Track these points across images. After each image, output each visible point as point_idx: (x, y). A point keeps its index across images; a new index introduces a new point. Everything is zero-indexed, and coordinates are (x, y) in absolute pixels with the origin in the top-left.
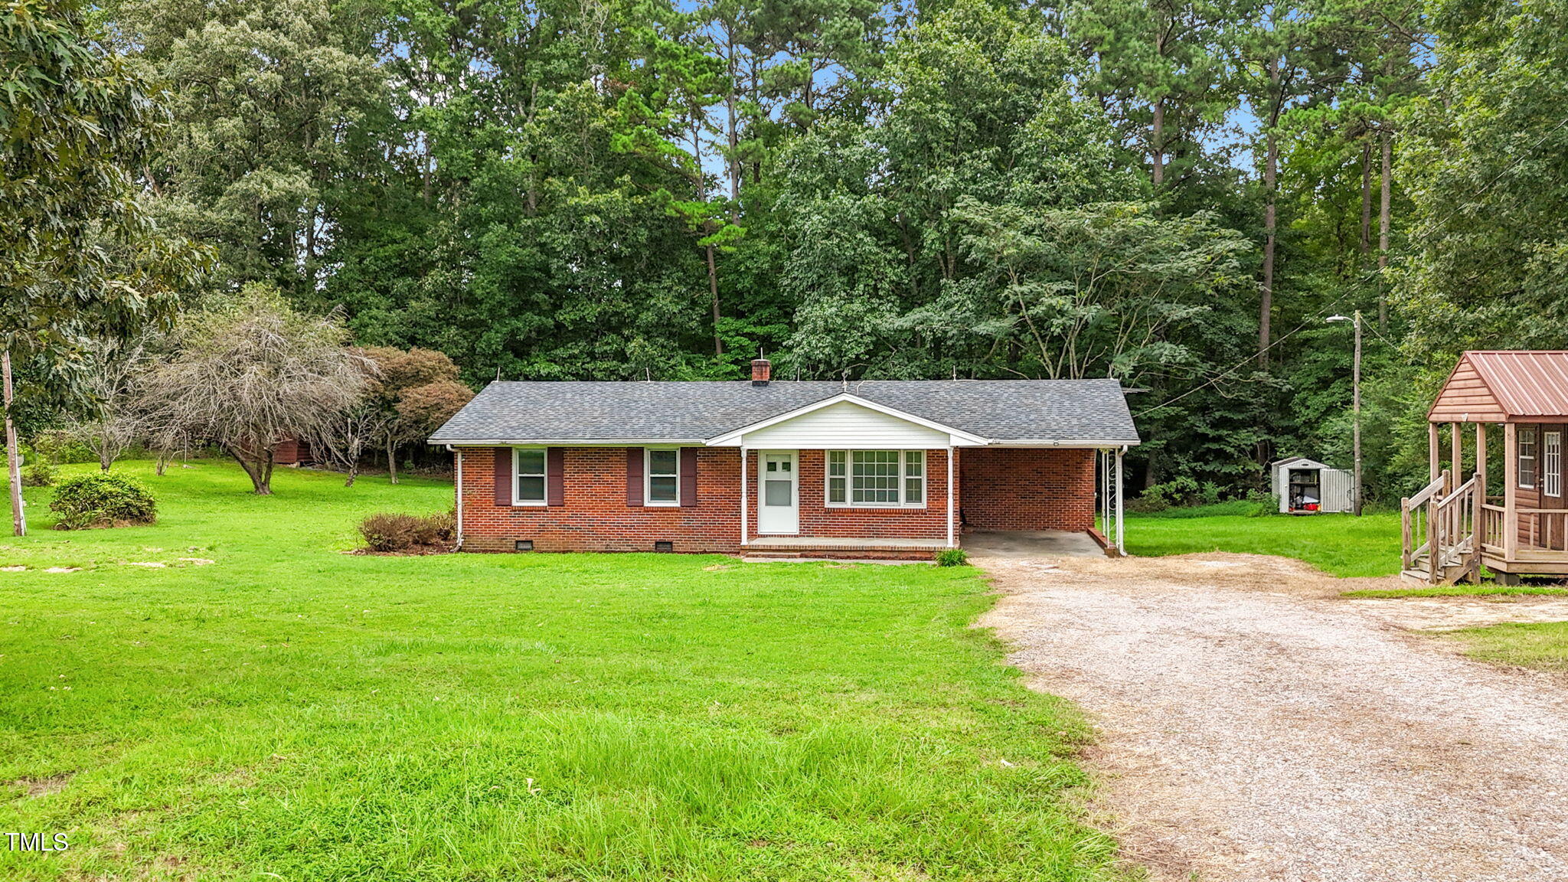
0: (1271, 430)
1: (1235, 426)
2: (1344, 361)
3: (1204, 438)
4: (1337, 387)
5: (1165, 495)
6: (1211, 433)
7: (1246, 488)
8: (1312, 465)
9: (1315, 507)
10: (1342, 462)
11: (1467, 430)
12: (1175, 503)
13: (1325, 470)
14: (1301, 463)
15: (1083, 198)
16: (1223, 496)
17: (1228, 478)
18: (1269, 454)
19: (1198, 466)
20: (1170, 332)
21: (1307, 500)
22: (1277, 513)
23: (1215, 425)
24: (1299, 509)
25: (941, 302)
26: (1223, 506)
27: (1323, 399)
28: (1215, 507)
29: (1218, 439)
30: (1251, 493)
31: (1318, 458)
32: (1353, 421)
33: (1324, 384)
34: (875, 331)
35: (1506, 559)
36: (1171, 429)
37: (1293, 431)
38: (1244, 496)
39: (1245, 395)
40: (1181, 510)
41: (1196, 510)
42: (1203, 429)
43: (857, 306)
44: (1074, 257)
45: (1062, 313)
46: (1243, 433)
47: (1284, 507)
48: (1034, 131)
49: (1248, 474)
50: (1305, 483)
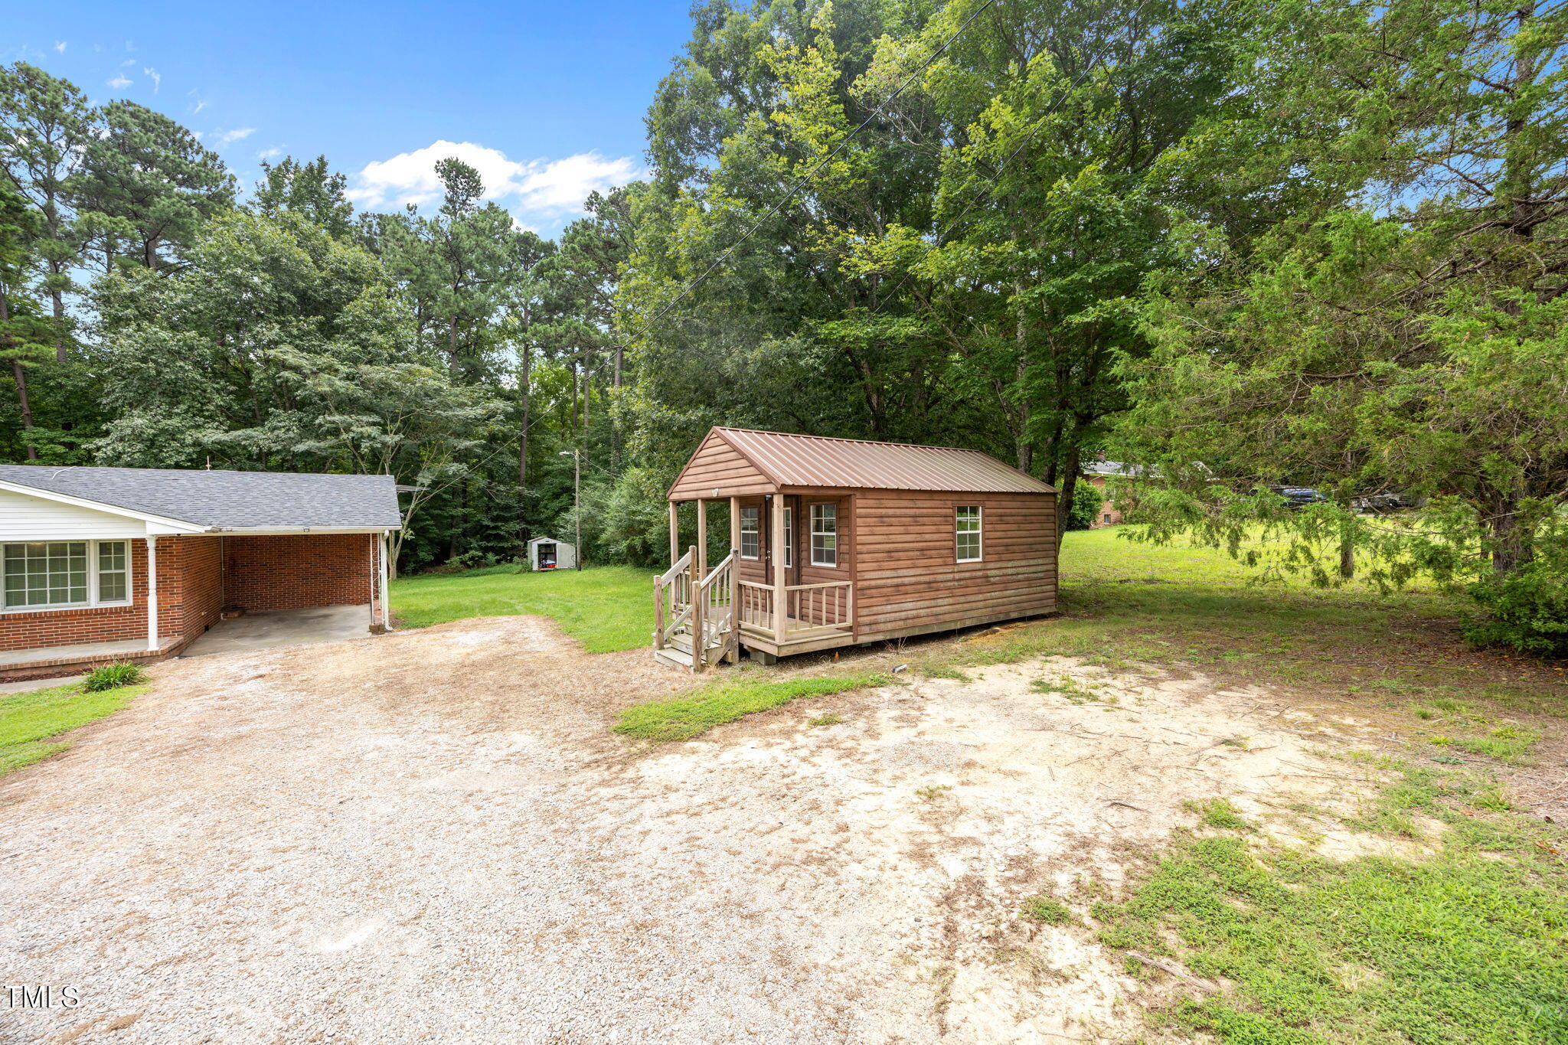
0: (528, 523)
1: (506, 520)
2: (568, 483)
3: (488, 527)
4: (564, 498)
5: (462, 562)
6: (492, 524)
7: (512, 556)
8: (552, 541)
9: (553, 565)
10: (569, 539)
11: (718, 507)
12: (469, 567)
13: (559, 544)
14: (545, 540)
15: (392, 360)
16: (498, 562)
17: (501, 551)
18: (526, 536)
19: (484, 543)
20: (460, 457)
21: (549, 562)
22: (531, 571)
23: (493, 520)
24: (544, 568)
25: (268, 424)
26: (498, 568)
27: (556, 504)
28: (493, 569)
29: (496, 528)
30: (516, 558)
31: (555, 537)
32: (575, 515)
33: (556, 496)
34: (197, 443)
35: (777, 642)
36: (466, 522)
37: (540, 522)
38: (511, 561)
39: (512, 502)
40: (474, 571)
41: (482, 570)
42: (486, 523)
43: (175, 422)
44: (387, 402)
45: (370, 438)
46: (511, 524)
47: (535, 567)
48: (353, 310)
49: (513, 548)
50: (547, 552)
